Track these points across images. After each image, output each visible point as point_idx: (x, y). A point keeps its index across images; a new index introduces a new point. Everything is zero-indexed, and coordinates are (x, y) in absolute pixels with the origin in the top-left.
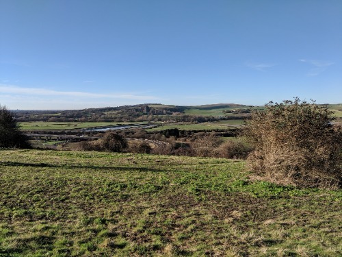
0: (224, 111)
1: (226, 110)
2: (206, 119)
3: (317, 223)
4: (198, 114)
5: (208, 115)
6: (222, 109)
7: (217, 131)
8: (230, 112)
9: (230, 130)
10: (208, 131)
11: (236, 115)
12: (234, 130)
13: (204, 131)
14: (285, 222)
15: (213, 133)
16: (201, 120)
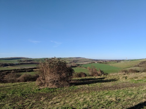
0: (18, 61)
1: (19, 60)
2: (9, 64)
3: (67, 96)
4: (4, 62)
5: (10, 63)
6: (17, 60)
7: (15, 70)
8: (21, 61)
9: (21, 69)
10: (10, 70)
11: (24, 62)
12: (24, 69)
13: (8, 70)
14: (59, 97)
15: (13, 71)
16: (6, 65)
